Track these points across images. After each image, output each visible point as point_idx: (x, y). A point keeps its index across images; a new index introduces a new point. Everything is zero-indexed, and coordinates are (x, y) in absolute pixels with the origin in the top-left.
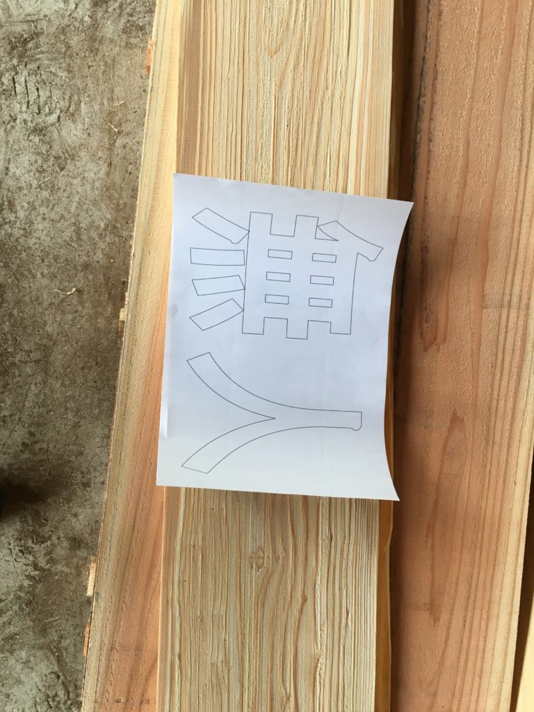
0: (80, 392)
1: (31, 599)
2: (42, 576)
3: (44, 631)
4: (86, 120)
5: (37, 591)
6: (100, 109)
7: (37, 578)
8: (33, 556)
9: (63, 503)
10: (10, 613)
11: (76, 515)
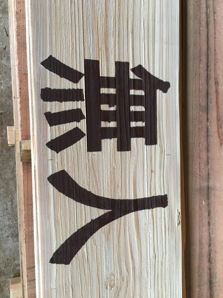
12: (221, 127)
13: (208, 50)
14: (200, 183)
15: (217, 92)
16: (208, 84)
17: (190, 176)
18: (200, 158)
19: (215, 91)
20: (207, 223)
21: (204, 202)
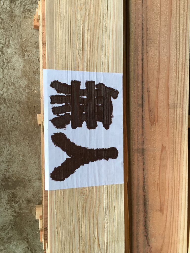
0: (23, 148)
1: (15, 223)
2: (18, 215)
3: (21, 234)
4: (13, 47)
5: (17, 220)
6: (17, 43)
7: (16, 216)
8: (14, 208)
9: (22, 188)
10: (8, 229)
11: (27, 192)
12: (151, 116)
13: (143, 73)
14: (138, 146)
15: (149, 96)
16: (142, 92)
17: (131, 142)
18: (138, 132)
19: (147, 95)
20: (142, 169)
21: (140, 157)
